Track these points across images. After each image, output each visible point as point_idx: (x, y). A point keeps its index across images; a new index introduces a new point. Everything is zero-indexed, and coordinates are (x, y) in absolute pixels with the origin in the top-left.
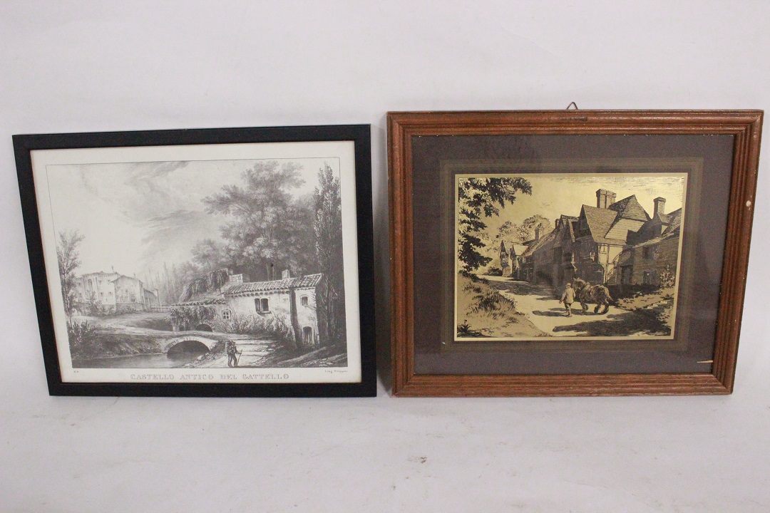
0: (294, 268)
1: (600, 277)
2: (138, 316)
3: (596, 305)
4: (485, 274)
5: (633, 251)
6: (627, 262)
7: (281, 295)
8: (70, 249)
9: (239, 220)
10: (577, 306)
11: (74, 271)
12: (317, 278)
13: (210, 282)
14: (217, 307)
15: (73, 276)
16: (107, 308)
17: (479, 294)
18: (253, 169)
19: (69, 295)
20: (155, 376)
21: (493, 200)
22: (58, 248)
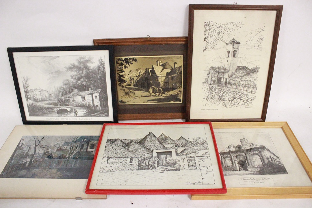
0: (92, 88)
1: (159, 85)
2: (48, 101)
3: (159, 94)
4: (126, 85)
5: (169, 78)
6: (167, 81)
7: (89, 95)
8: (26, 82)
9: (76, 73)
10: (153, 94)
11: (28, 88)
12: (99, 90)
13: (68, 92)
14: (70, 99)
15: (28, 90)
16: (38, 99)
17: (125, 91)
18: (79, 58)
19: (27, 95)
20: (53, 119)
21: (126, 64)
22: (23, 81)
